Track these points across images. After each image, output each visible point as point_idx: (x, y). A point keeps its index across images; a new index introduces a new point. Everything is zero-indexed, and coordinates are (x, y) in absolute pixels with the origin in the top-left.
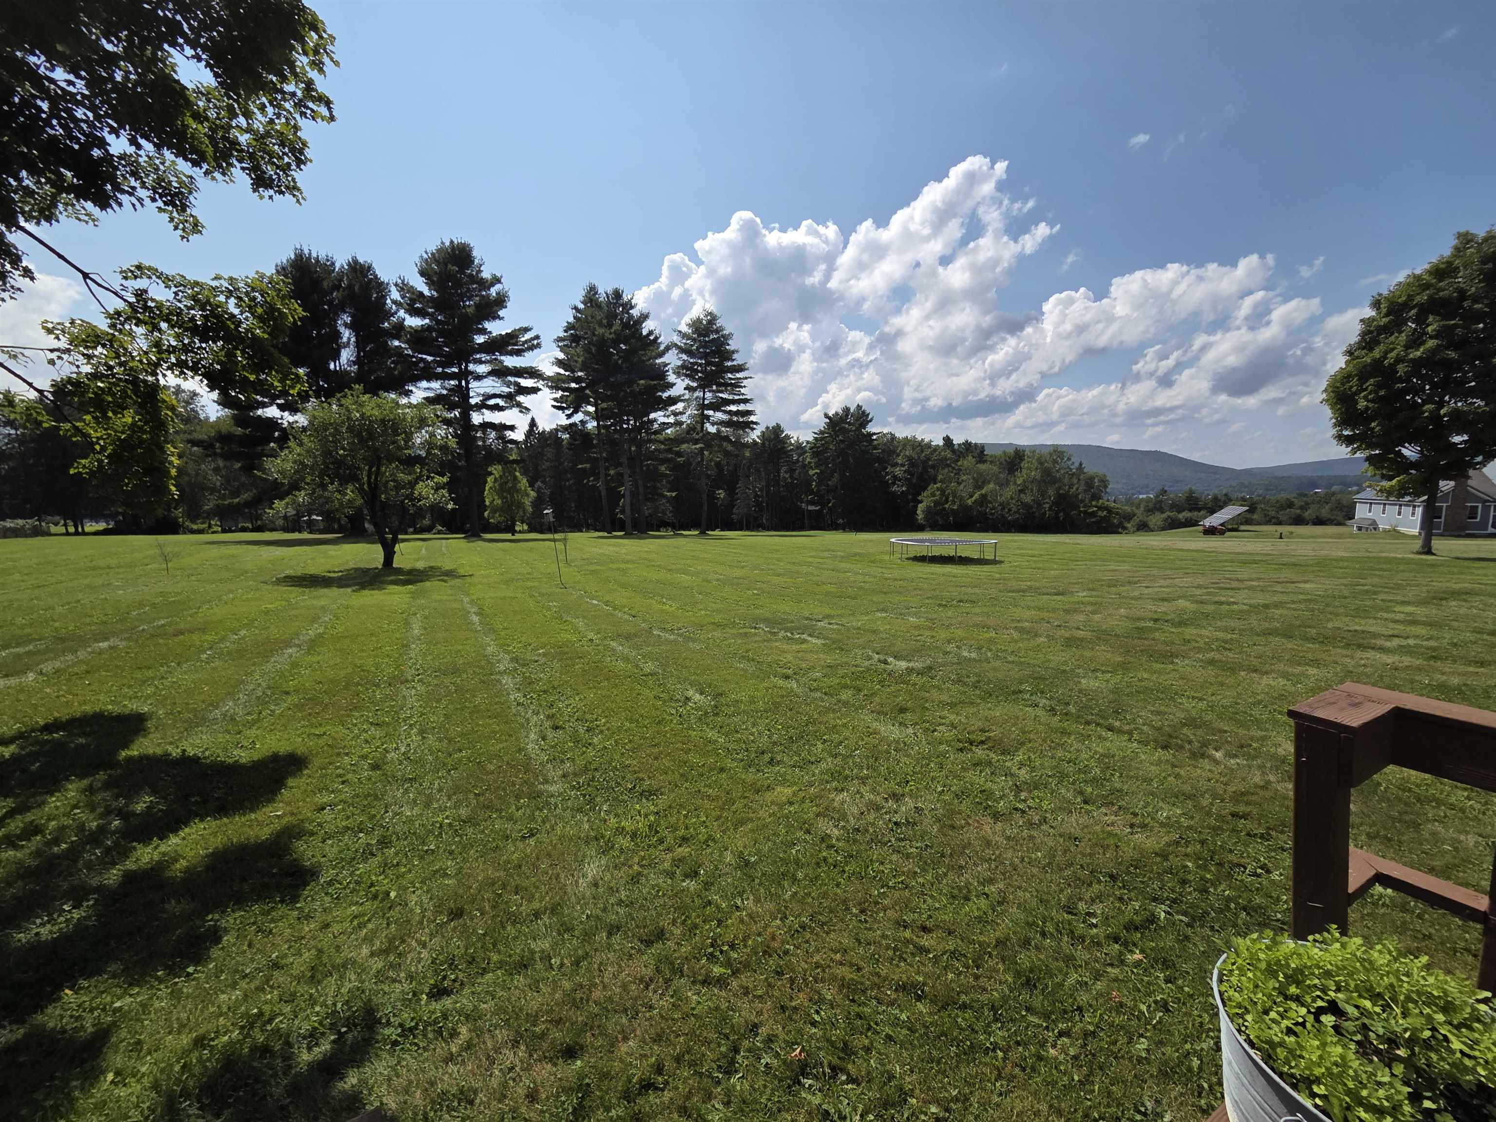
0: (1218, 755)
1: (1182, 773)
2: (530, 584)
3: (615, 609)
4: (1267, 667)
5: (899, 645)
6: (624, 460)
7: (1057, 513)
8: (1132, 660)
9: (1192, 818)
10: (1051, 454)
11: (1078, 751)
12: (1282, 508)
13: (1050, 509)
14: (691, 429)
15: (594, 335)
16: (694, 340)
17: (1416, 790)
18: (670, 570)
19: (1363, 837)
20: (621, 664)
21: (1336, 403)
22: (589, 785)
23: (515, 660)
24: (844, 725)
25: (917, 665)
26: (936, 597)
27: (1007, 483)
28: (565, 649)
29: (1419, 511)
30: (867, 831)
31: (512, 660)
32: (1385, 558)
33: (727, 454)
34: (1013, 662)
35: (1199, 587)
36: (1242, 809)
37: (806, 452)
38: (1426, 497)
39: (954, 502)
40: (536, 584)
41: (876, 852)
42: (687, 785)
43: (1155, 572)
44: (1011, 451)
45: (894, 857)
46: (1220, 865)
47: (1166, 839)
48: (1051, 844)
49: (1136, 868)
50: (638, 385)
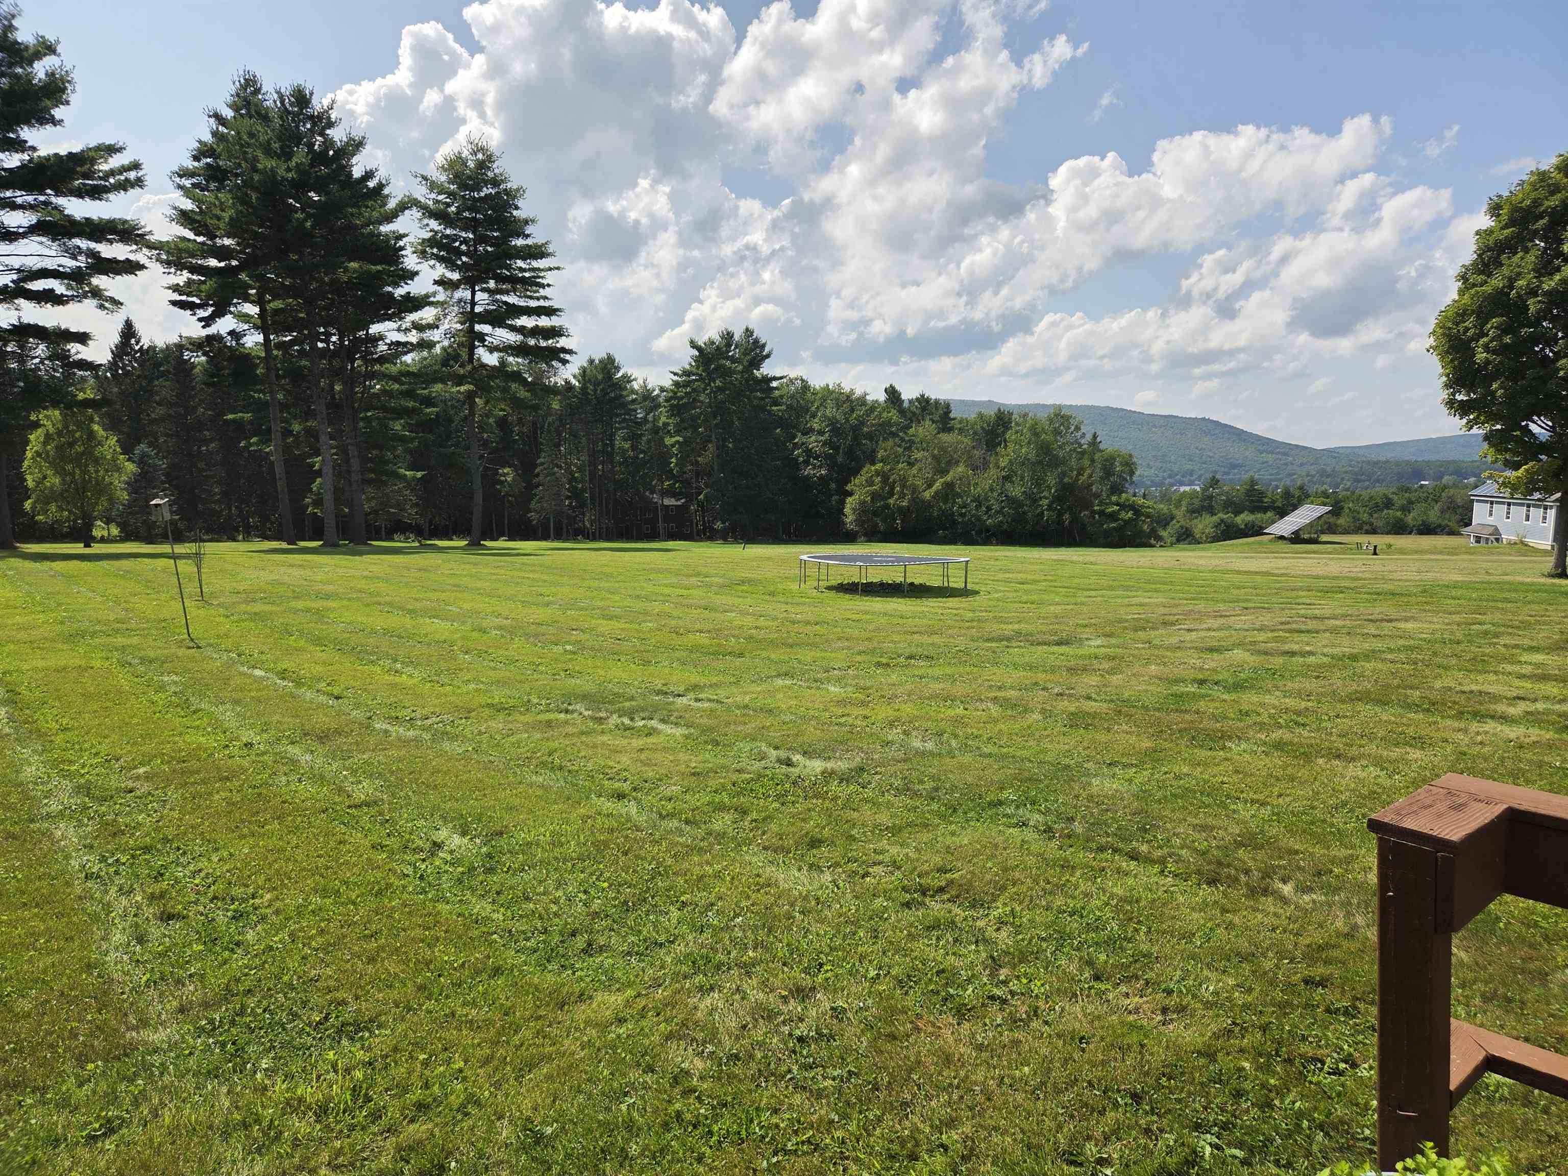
0: (1287, 889)
1: (1236, 920)
2: (120, 641)
3: (299, 684)
4: (1354, 751)
5: (812, 734)
6: (319, 407)
7: (1060, 514)
8: (1167, 745)
9: (1250, 990)
10: (1051, 421)
11: (1086, 895)
12: (1377, 508)
13: (1050, 508)
14: (449, 357)
15: (255, 169)
16: (450, 194)
17: (1543, 924)
18: (410, 612)
19: (1477, 1001)
20: (306, 789)
21: (1447, 352)
22: (233, 1023)
23: (85, 789)
24: (718, 875)
25: (841, 765)
26: (873, 651)
27: (986, 465)
28: (194, 764)
29: (1552, 514)
30: (751, 1056)
31: (78, 790)
32: (1509, 583)
33: (517, 404)
34: (990, 755)
35: (1261, 629)
36: (1319, 971)
37: (659, 406)
38: (1559, 495)
39: (902, 496)
40: (135, 640)
41: (766, 1095)
42: (429, 1005)
43: (1201, 606)
44: (991, 412)
45: (797, 1099)
46: (1289, 1061)
47: (1214, 1027)
48: (1044, 1051)
49: (1169, 1080)
50: (346, 270)
